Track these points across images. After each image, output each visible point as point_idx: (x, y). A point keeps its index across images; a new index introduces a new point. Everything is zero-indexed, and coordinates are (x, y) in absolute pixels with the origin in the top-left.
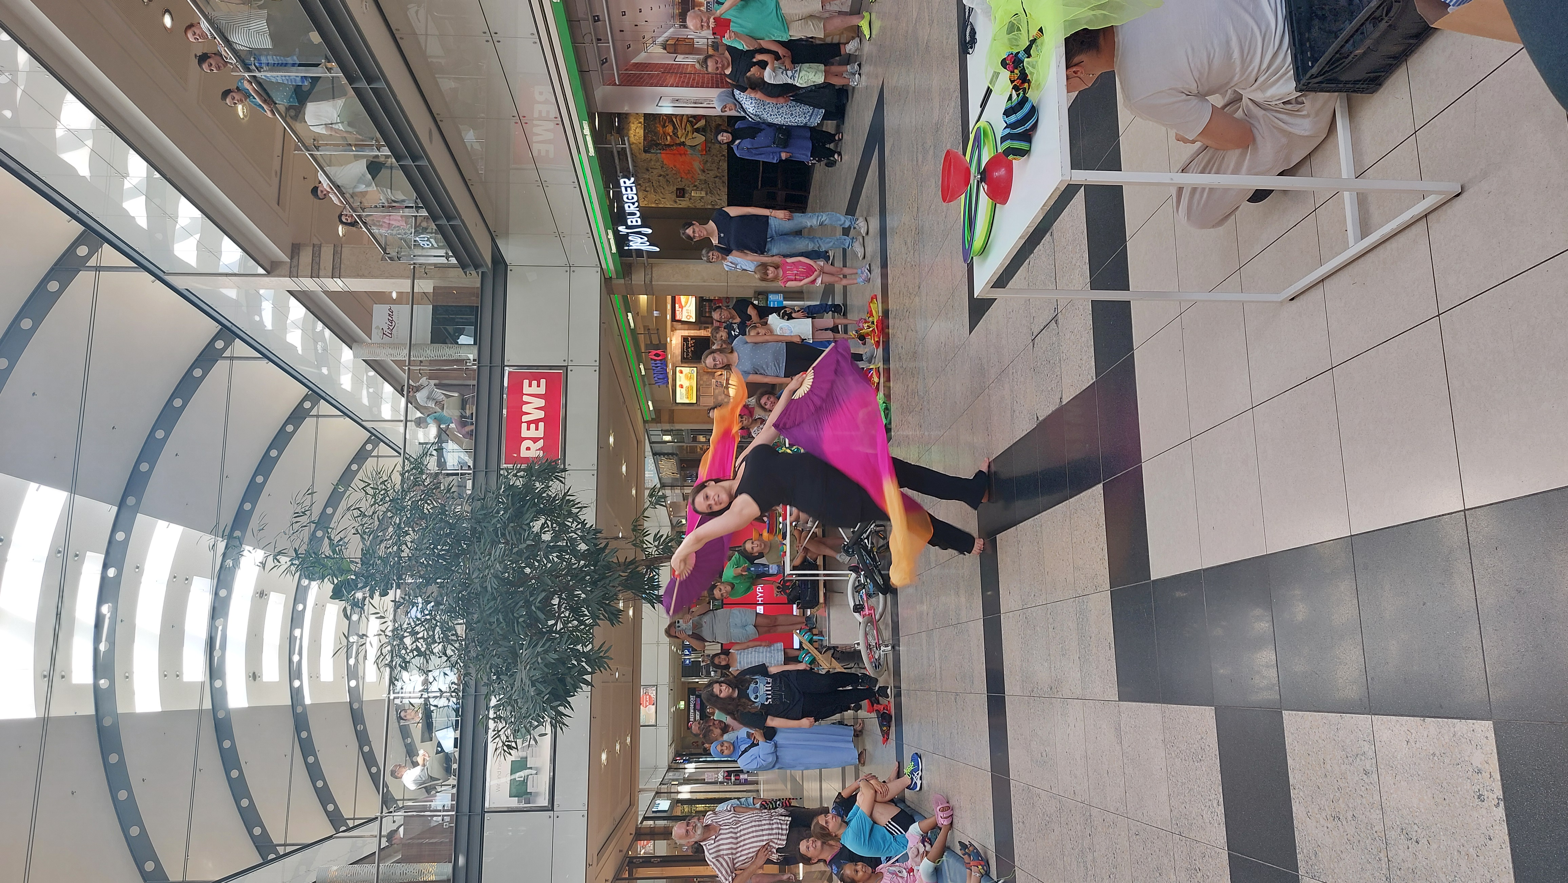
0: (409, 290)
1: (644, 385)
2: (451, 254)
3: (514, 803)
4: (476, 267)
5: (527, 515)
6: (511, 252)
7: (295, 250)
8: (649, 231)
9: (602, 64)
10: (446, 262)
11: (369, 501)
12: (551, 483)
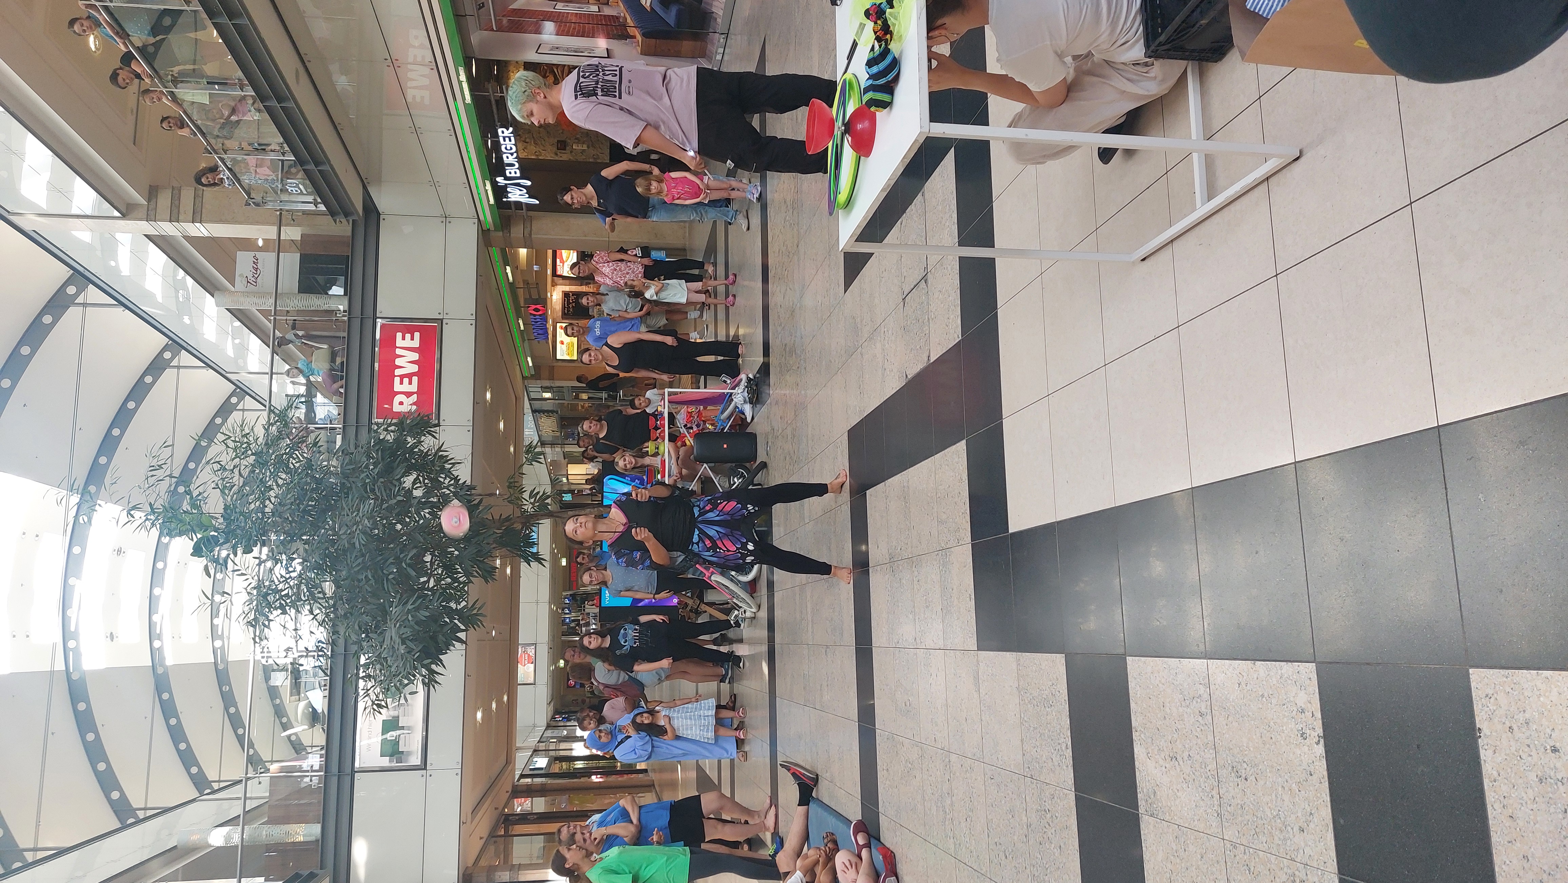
0: (275, 237)
1: (523, 340)
2: (319, 200)
3: (385, 762)
4: (346, 215)
5: (399, 470)
6: (383, 201)
7: (152, 193)
8: (529, 183)
9: (479, 9)
10: (314, 208)
11: (230, 455)
12: (423, 438)
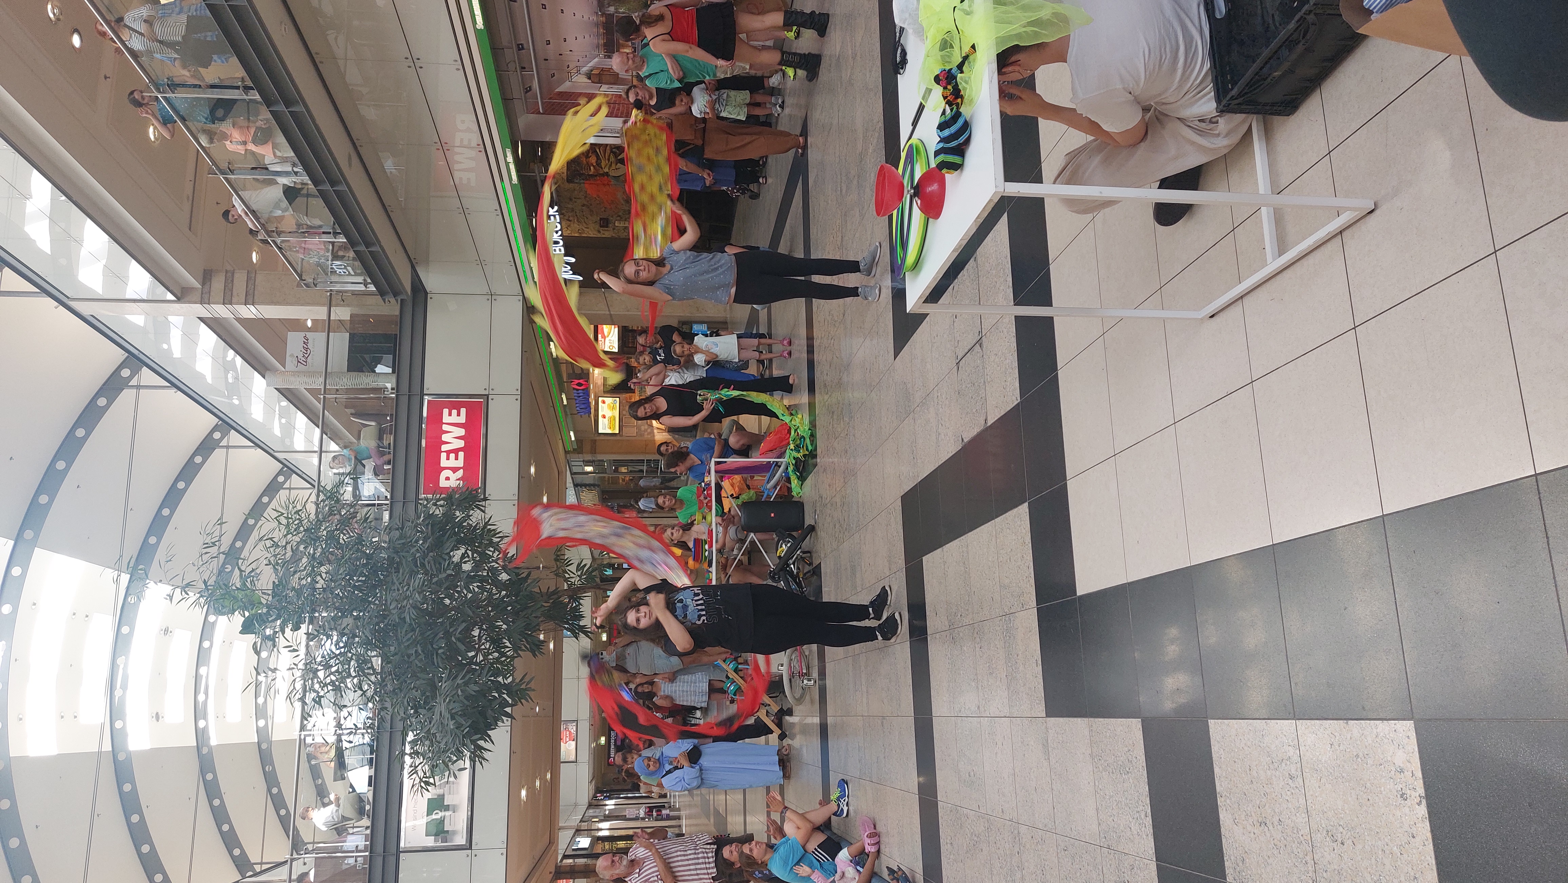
0: (325, 317)
1: (566, 415)
3: (430, 842)
4: (395, 295)
6: (431, 280)
7: (206, 277)
8: (573, 260)
9: (526, 92)
10: (364, 289)
11: (282, 531)
12: (472, 511)
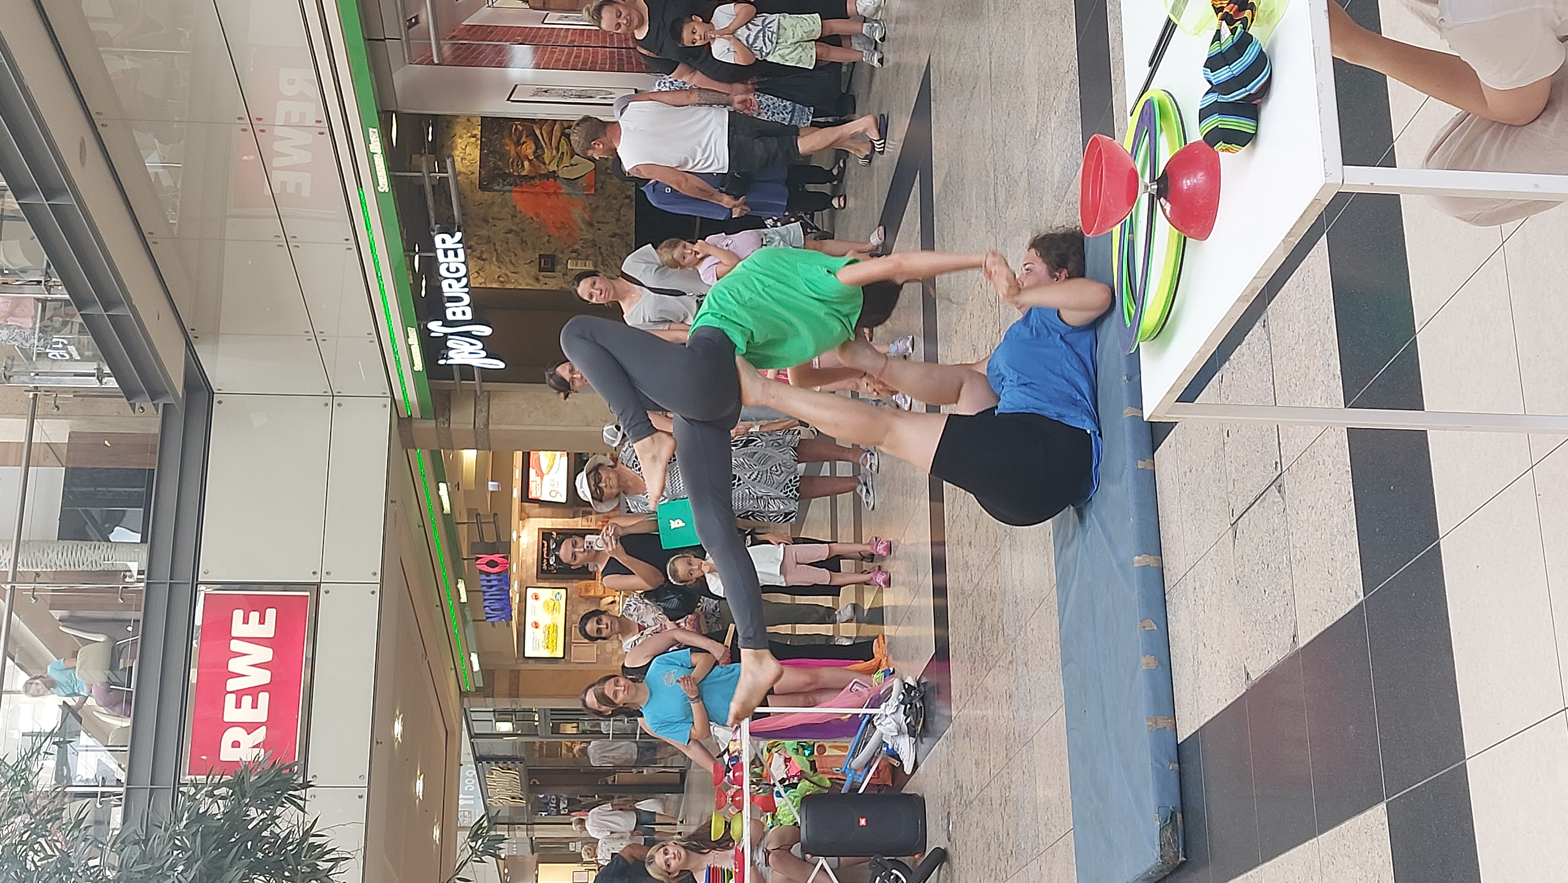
0: (23, 439)
1: (465, 622)
2: (107, 370)
4: (154, 396)
6: (221, 367)
8: (487, 331)
9: (409, 28)
10: (98, 385)
